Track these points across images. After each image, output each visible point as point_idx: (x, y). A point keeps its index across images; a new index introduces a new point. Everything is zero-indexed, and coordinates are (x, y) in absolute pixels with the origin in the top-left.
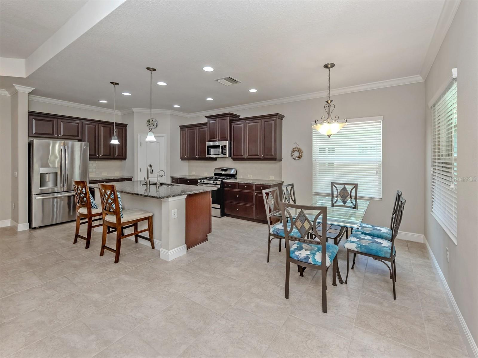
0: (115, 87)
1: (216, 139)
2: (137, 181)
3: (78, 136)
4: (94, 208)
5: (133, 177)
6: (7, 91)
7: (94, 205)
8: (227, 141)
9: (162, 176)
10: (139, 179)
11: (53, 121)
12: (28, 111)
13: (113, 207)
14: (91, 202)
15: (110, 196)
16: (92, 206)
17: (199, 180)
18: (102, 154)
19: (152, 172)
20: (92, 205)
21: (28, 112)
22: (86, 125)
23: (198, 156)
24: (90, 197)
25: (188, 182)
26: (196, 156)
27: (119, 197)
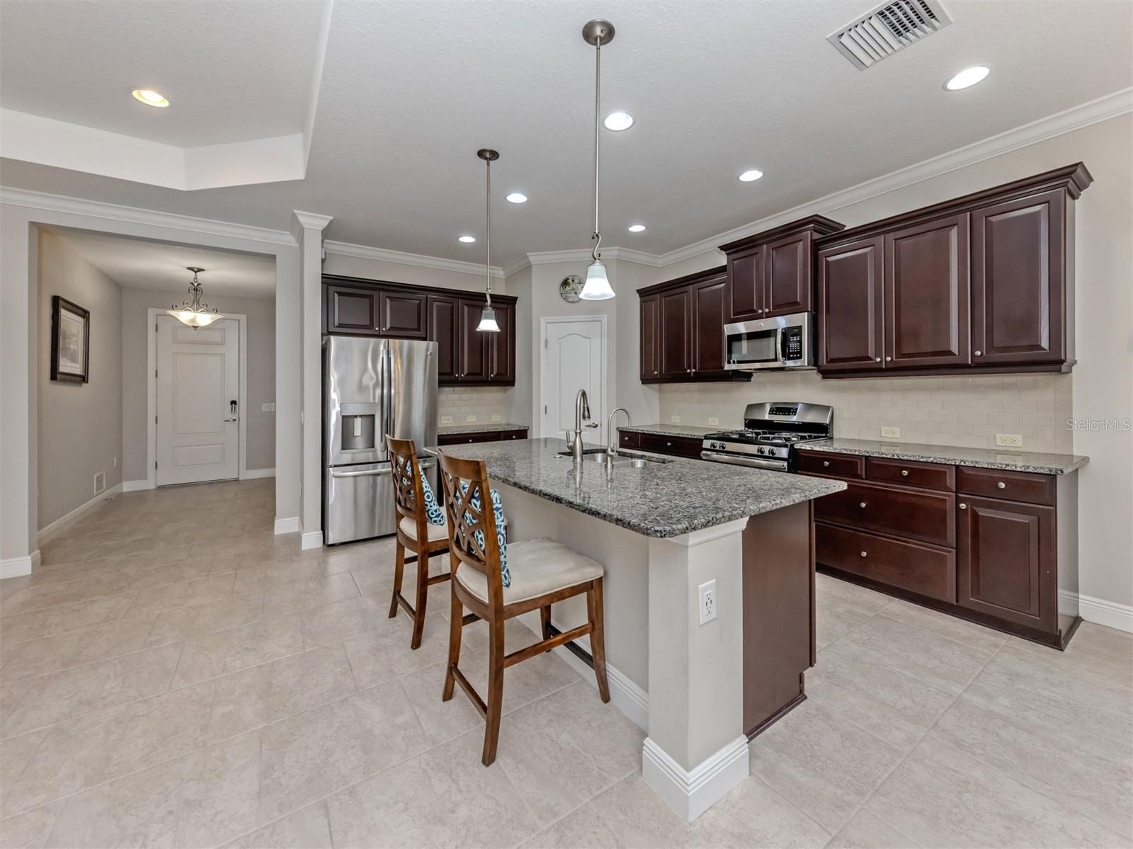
0: (488, 164)
1: (760, 311)
2: (538, 440)
3: (419, 329)
4: (435, 521)
5: (528, 427)
6: (292, 234)
7: (436, 514)
8: (806, 313)
9: (596, 426)
10: (543, 436)
11: (370, 296)
12: (322, 274)
13: (480, 542)
14: (427, 505)
15: (470, 502)
16: (429, 516)
17: (705, 441)
18: (466, 372)
19: (586, 413)
20: (430, 513)
21: (322, 277)
22: (435, 304)
23: (695, 369)
24: (425, 490)
25: (669, 444)
26: (689, 371)
27: (497, 509)
